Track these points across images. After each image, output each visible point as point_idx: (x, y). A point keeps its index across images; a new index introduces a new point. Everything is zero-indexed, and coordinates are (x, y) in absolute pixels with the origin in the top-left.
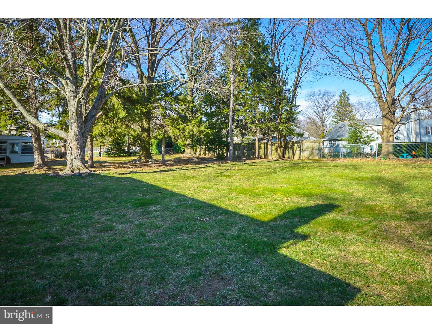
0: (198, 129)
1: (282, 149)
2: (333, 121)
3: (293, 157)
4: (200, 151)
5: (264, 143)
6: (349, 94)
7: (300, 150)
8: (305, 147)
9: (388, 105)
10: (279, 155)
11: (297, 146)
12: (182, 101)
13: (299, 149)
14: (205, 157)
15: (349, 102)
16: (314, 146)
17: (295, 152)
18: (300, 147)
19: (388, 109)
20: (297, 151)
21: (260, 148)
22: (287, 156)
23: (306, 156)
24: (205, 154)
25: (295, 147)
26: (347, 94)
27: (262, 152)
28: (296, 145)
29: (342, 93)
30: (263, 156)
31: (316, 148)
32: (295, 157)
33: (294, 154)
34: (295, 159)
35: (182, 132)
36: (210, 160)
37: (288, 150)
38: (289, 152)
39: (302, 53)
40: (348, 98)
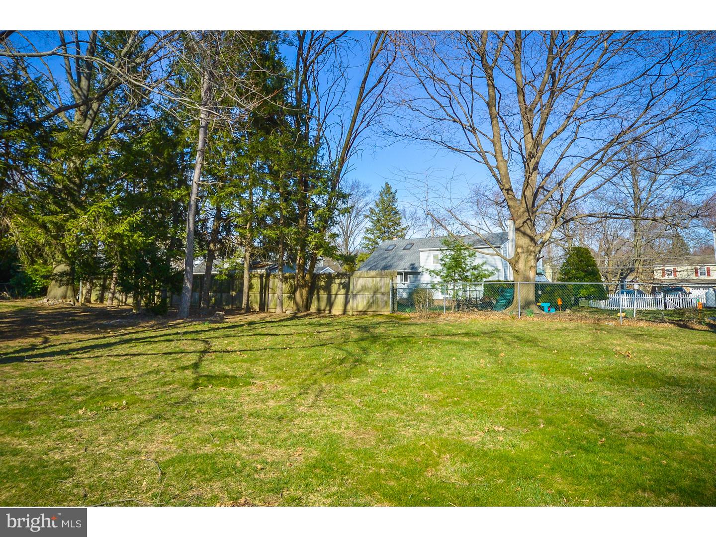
0: (108, 230)
1: (305, 291)
2: (366, 238)
3: (328, 308)
4: (89, 292)
5: (261, 276)
6: (396, 192)
7: (347, 294)
8: (359, 287)
9: (527, 205)
10: (296, 303)
11: (341, 283)
12: (61, 146)
13: (343, 291)
14: (101, 306)
15: (396, 205)
16: (379, 286)
17: (333, 296)
18: (346, 286)
19: (527, 214)
20: (339, 296)
21: (251, 287)
22: (314, 307)
23: (360, 308)
24: (101, 299)
25: (334, 288)
26: (393, 190)
27: (255, 296)
28: (338, 281)
29: (384, 187)
30: (256, 307)
31: (383, 290)
32: (334, 308)
33: (330, 303)
34: (333, 313)
35: (53, 237)
36: (123, 317)
37: (318, 294)
38: (319, 299)
39: (364, 82)
40: (394, 198)
